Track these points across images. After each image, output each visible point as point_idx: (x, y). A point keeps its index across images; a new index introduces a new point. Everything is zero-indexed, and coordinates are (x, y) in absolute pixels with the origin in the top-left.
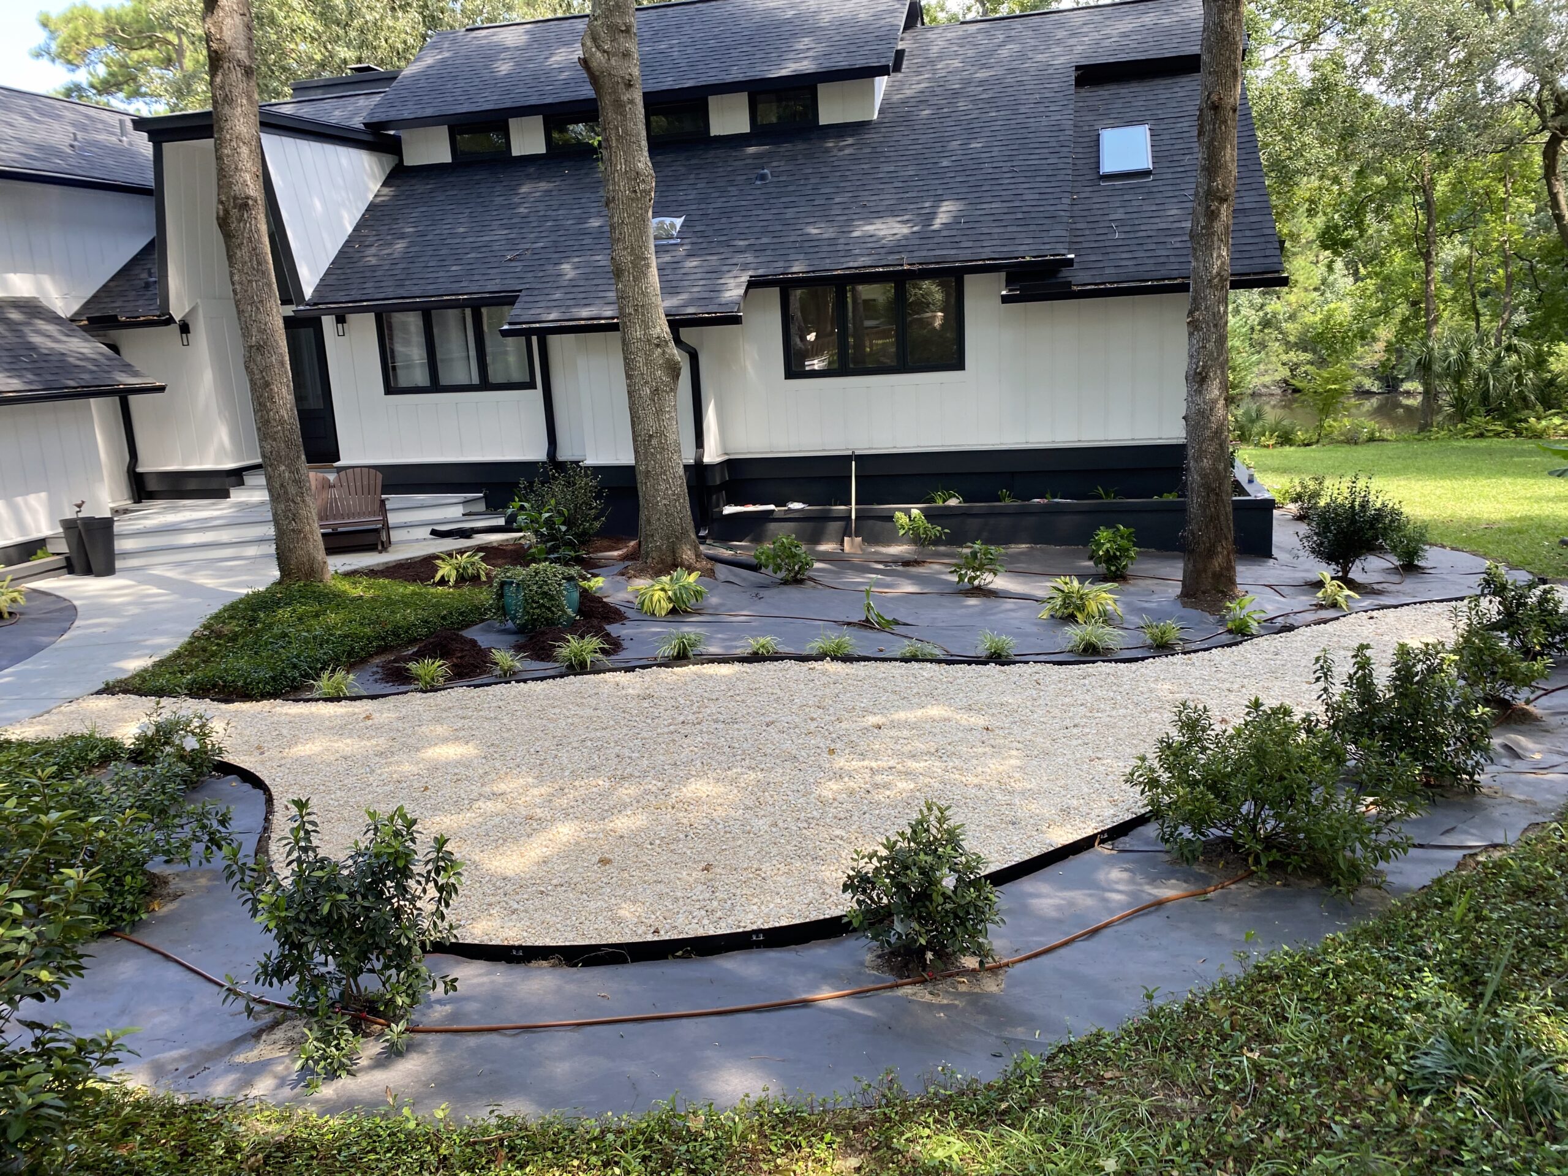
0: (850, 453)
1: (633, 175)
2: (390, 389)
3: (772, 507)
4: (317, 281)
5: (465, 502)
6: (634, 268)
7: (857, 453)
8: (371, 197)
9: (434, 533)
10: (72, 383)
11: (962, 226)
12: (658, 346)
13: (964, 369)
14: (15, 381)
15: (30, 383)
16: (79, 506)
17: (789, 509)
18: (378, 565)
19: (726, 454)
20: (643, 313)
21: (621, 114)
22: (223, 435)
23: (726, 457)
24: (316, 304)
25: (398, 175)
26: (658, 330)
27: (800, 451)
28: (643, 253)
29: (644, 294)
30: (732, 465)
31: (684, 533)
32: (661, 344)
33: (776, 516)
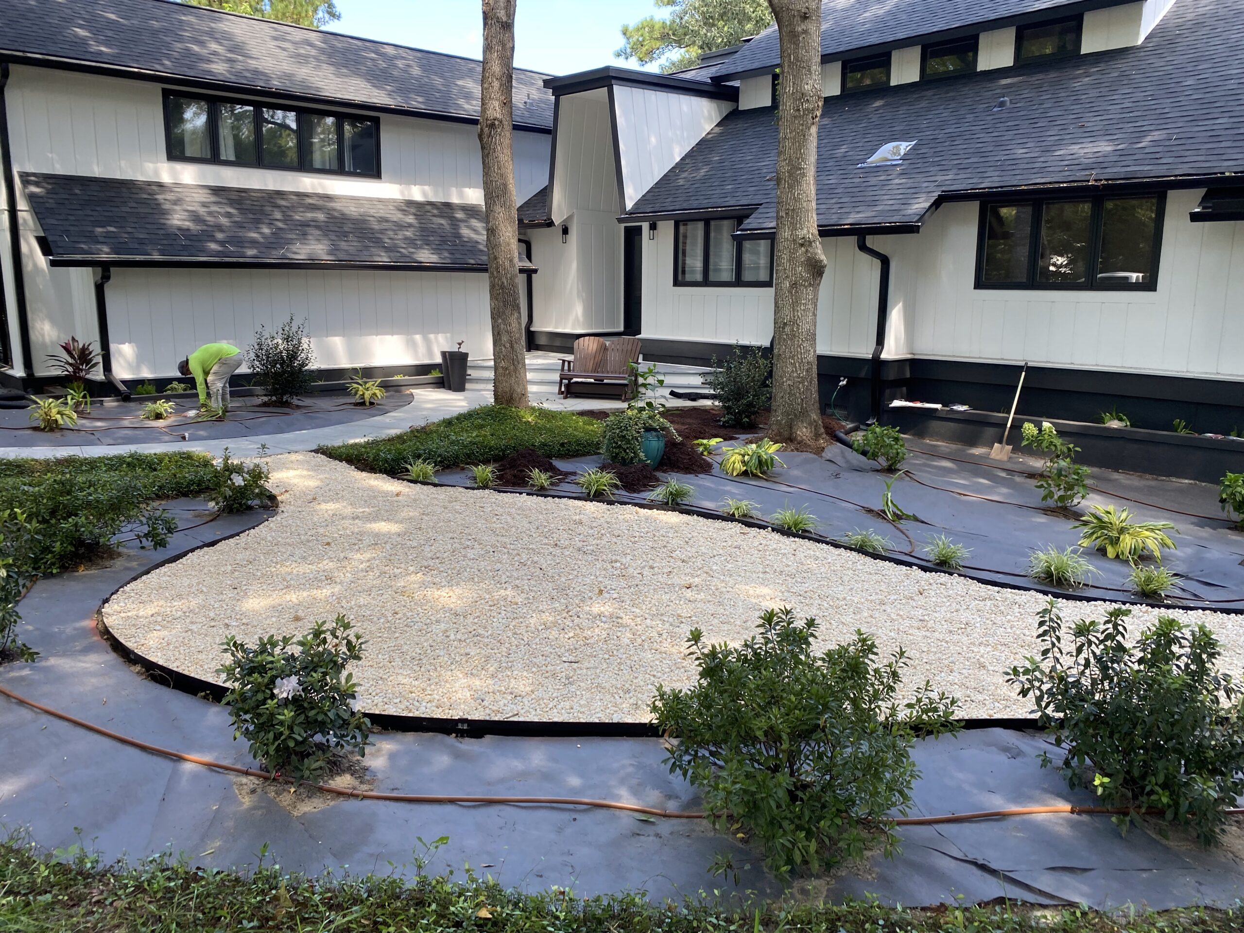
0: (1022, 364)
1: (799, 95)
2: (677, 283)
3: (939, 406)
4: (639, 197)
5: (704, 374)
6: (789, 177)
7: (1030, 364)
8: (703, 135)
9: (672, 393)
10: (472, 261)
11: (1172, 142)
12: (802, 245)
13: (1155, 290)
14: (435, 256)
15: (443, 259)
16: (460, 344)
17: (952, 410)
18: (611, 409)
19: (914, 354)
20: (792, 218)
21: (794, 43)
22: (579, 310)
23: (909, 356)
24: (631, 213)
25: (733, 118)
26: (805, 231)
27: (980, 358)
28: (800, 164)
29: (797, 200)
30: (916, 364)
31: (804, 413)
32: (806, 243)
33: (938, 415)
